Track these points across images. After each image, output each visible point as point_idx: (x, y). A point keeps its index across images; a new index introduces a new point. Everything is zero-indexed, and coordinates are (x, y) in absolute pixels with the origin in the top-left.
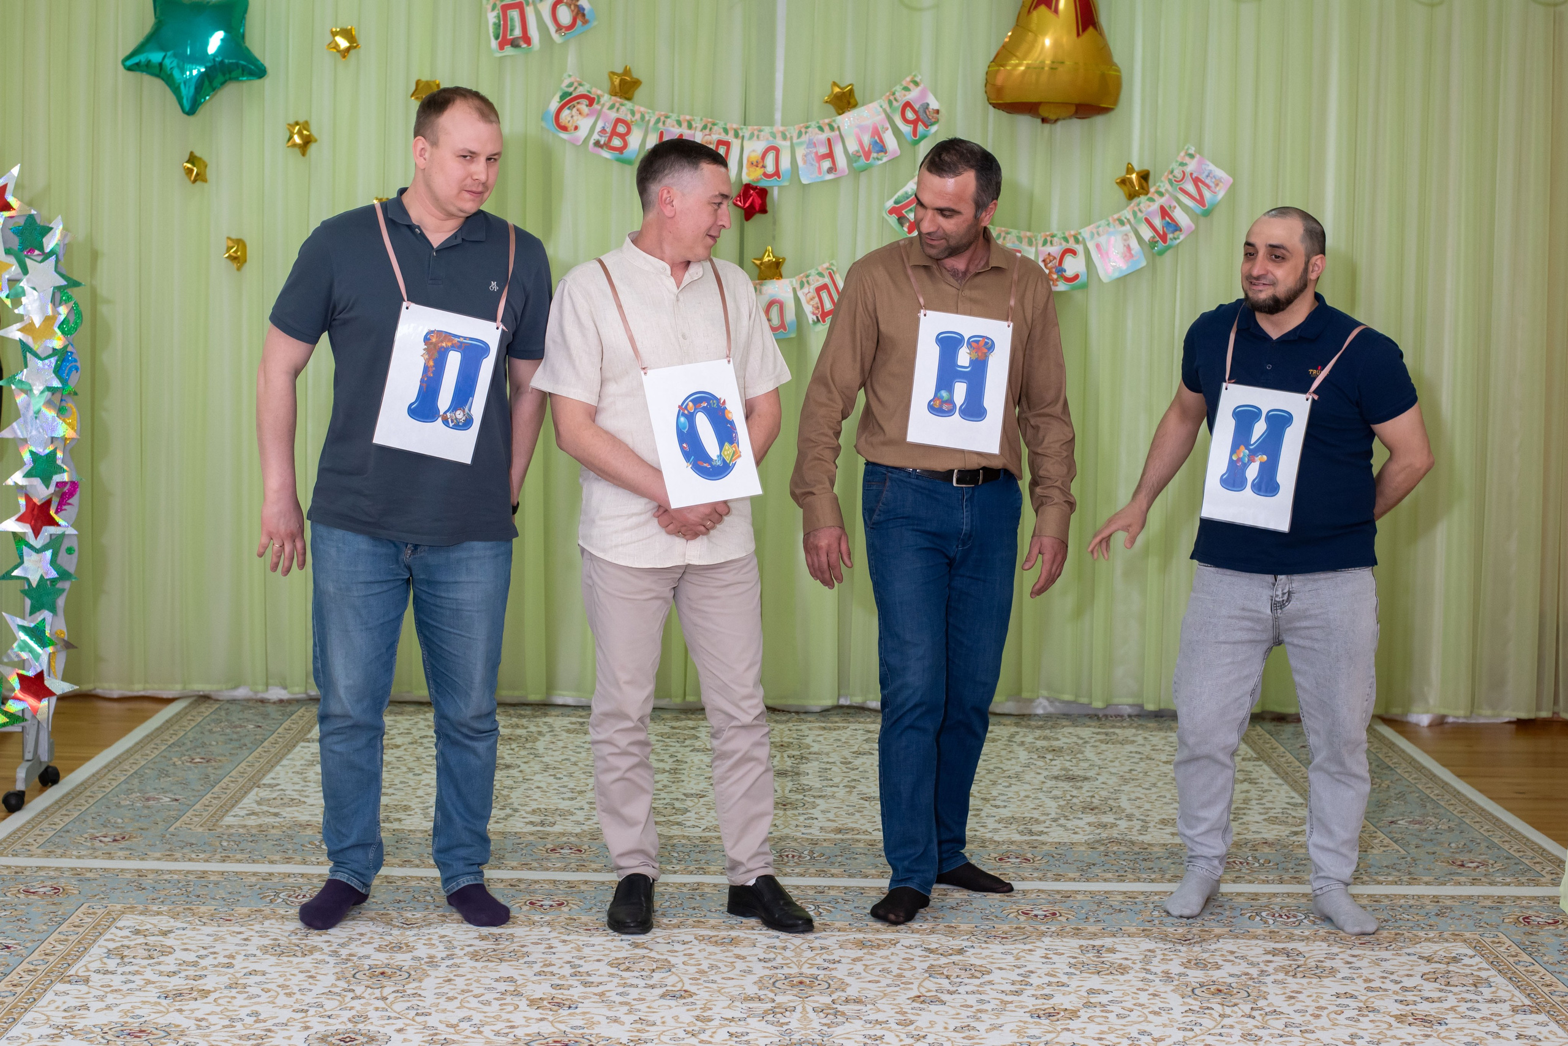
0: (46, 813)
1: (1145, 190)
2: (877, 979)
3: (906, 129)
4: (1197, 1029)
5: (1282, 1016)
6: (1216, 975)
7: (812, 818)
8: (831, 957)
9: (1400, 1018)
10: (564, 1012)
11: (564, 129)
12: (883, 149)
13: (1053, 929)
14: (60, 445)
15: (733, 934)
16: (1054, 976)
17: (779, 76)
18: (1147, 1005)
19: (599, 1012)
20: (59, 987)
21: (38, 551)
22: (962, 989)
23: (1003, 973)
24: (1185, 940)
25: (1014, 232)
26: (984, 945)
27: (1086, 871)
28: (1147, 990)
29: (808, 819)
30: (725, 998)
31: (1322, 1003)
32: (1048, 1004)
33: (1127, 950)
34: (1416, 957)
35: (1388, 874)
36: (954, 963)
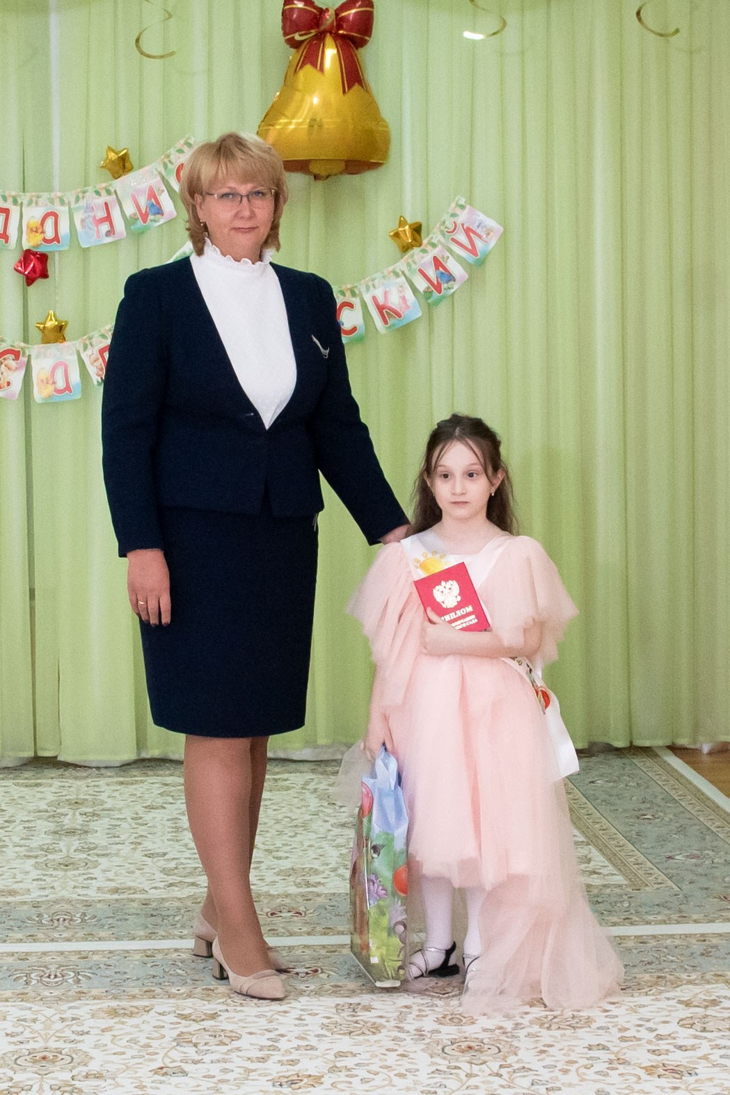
2: (122, 1050)
5: (530, 1073)
6: (470, 1030)
7: (92, 878)
8: (79, 1029)
9: (650, 1070)
13: (312, 987)
16: (303, 1038)
18: (393, 1067)
22: (207, 1058)
23: (253, 1039)
26: (239, 1008)
28: (396, 1050)
29: (87, 879)
31: (572, 1058)
32: (292, 1071)
34: (676, 1000)
35: (659, 913)
36: (204, 1029)
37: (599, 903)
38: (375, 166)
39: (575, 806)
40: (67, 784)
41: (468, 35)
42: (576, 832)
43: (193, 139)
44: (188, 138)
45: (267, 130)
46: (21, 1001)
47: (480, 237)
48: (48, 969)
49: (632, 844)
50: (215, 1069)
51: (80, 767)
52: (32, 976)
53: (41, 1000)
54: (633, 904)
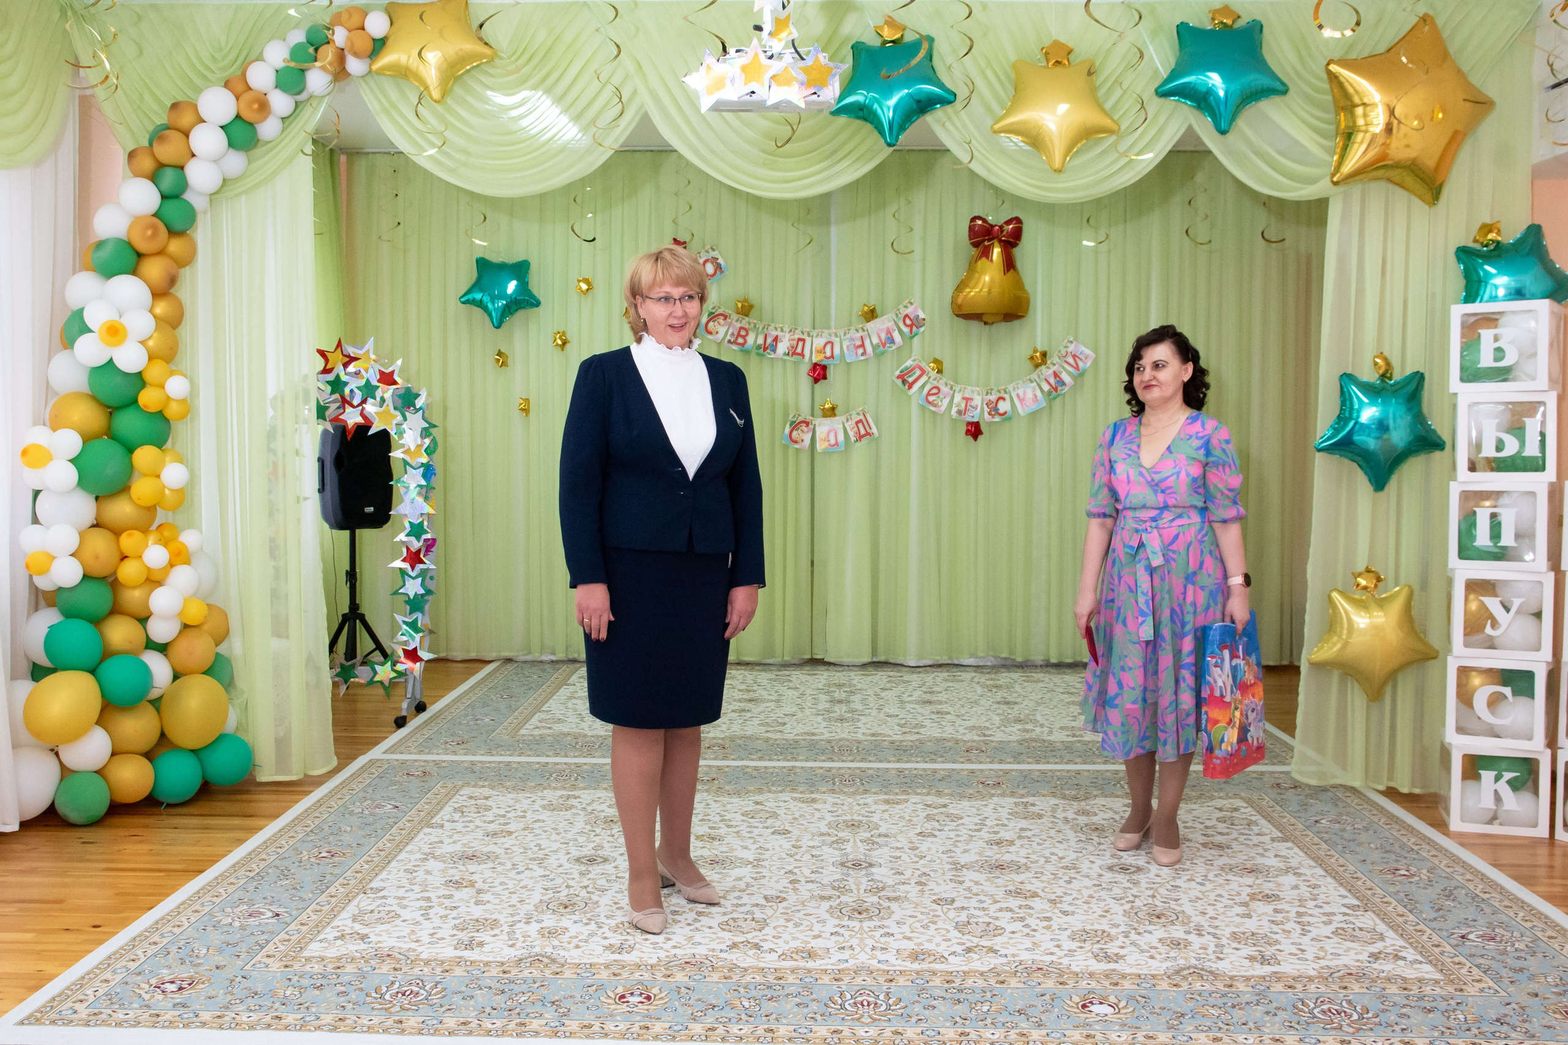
0: (419, 728)
1: (1044, 362)
2: (897, 822)
3: (906, 330)
4: (1084, 852)
7: (858, 728)
8: (870, 810)
10: (716, 843)
11: (710, 333)
12: (893, 341)
14: (425, 517)
15: (813, 796)
17: (833, 301)
19: (736, 843)
20: (426, 830)
21: (413, 578)
23: (970, 818)
24: (1075, 798)
25: (969, 388)
26: (958, 802)
27: (1017, 757)
30: (809, 834)
34: (1213, 808)
36: (941, 813)
40: (832, 675)
41: (1085, 243)
44: (910, 298)
45: (959, 296)
46: (833, 794)
47: (1082, 360)
48: (844, 777)
51: (838, 665)
52: (836, 780)
53: (844, 793)
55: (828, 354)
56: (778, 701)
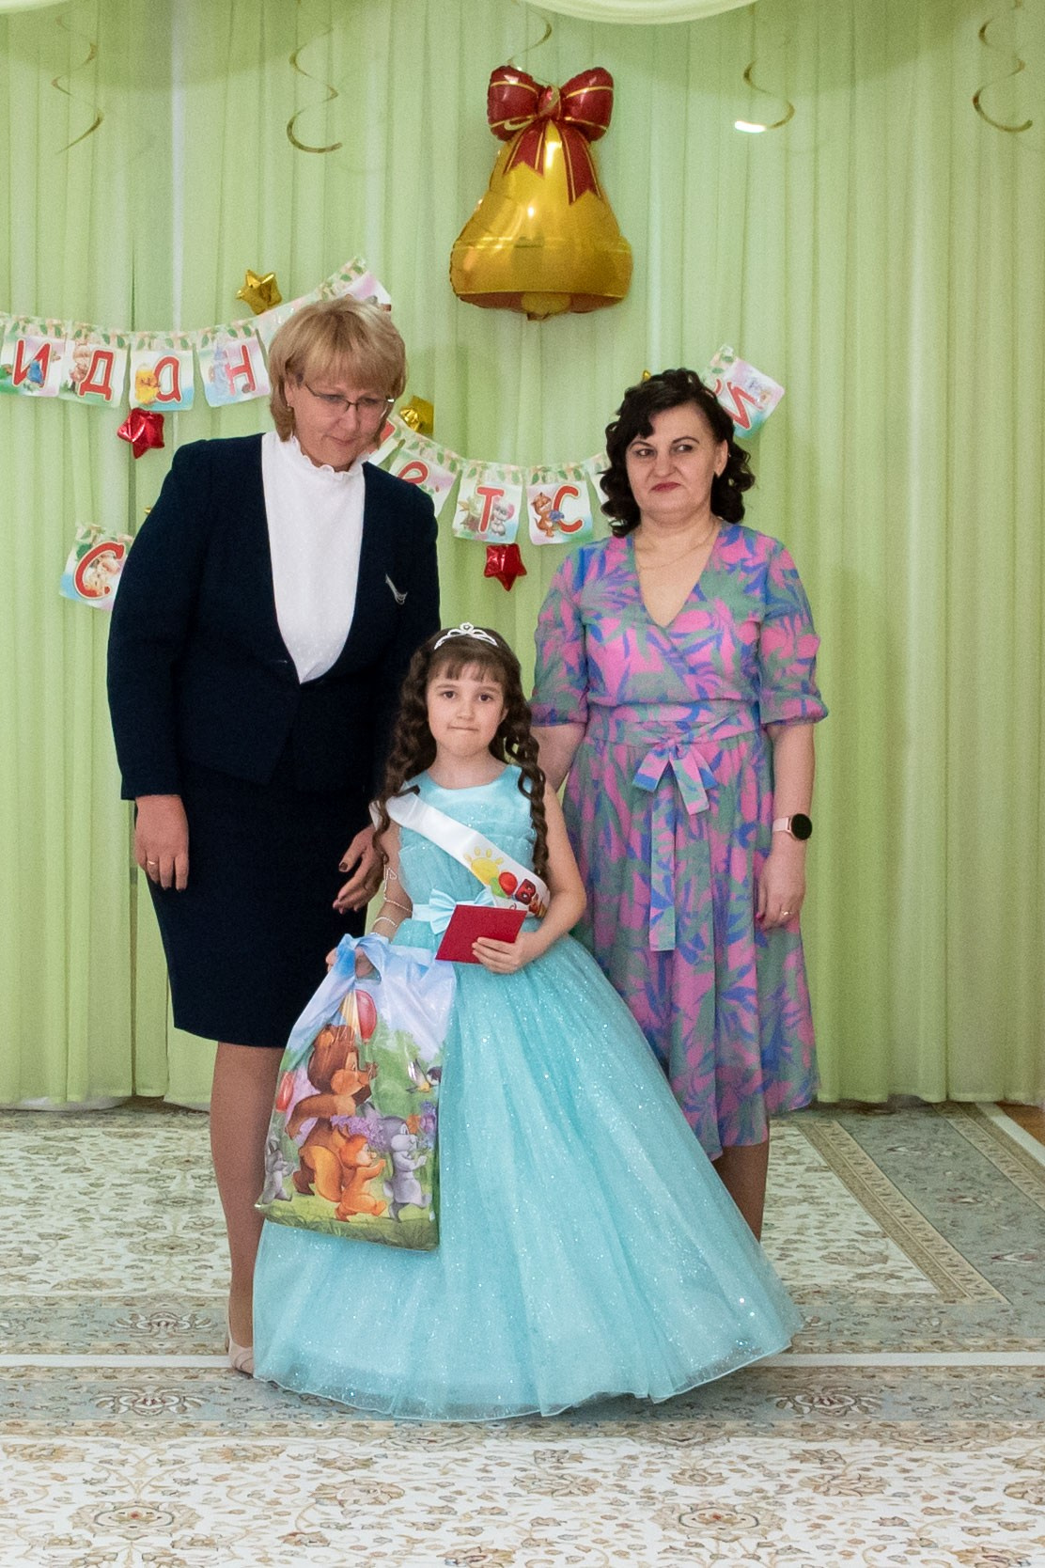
2: (241, 1507)
5: (799, 1555)
6: (717, 1493)
7: (206, 1267)
8: (184, 1476)
9: (966, 1556)
15: (57, 1442)
16: (490, 1498)
18: (612, 1542)
22: (357, 1522)
23: (419, 1496)
24: (683, 1439)
26: (402, 1453)
28: (616, 1518)
29: (200, 1267)
30: (24, 1542)
31: (859, 1534)
32: (472, 1543)
33: (599, 1457)
34: (1002, 1459)
35: (980, 1336)
36: (354, 1481)
37: (898, 1319)
38: (611, 301)
39: (867, 1182)
40: (175, 1135)
41: (741, 126)
42: (868, 1219)
43: (364, 262)
44: (357, 260)
45: (466, 252)
46: (107, 1435)
47: (752, 400)
48: (144, 1392)
49: (946, 1238)
50: (367, 1538)
51: (194, 1111)
52: (121, 1400)
53: (133, 1434)
54: (945, 1323)
55: (167, 387)
56: (34, 1202)
